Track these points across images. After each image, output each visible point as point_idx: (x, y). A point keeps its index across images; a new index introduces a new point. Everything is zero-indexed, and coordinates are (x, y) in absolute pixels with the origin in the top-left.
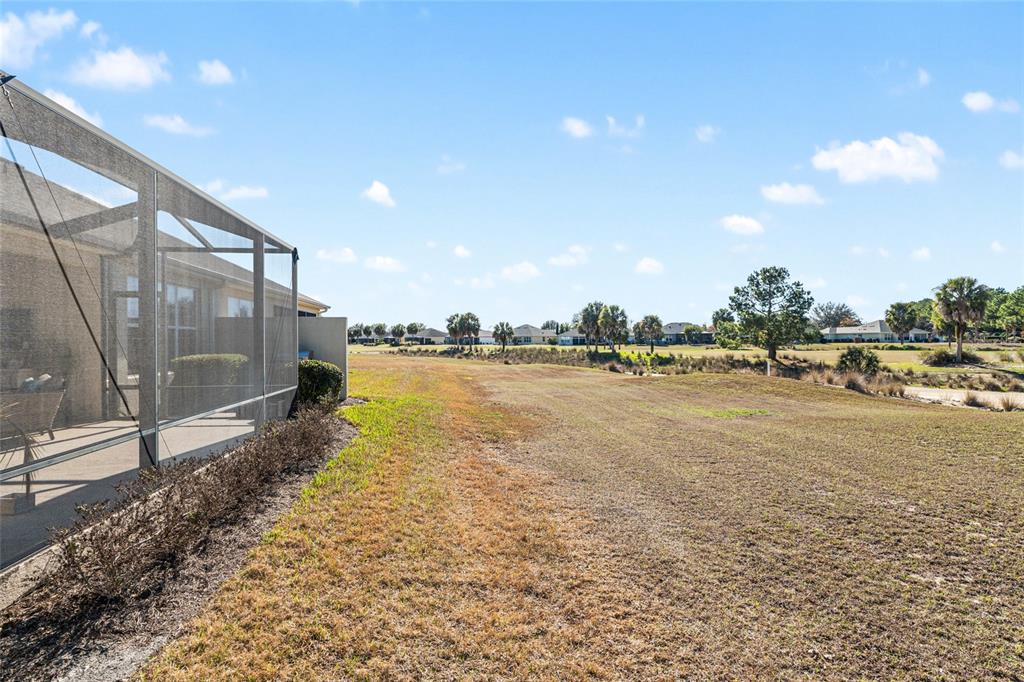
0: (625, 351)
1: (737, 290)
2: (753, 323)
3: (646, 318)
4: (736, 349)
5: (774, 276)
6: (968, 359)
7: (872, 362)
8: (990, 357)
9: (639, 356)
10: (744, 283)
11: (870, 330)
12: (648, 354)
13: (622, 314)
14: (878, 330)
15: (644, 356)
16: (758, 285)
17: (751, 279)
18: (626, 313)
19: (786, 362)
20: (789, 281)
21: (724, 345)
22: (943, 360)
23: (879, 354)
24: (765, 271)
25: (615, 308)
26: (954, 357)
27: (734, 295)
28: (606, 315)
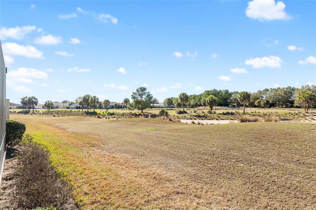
0: (98, 111)
1: (133, 93)
2: (137, 102)
3: (105, 100)
4: (133, 110)
5: (143, 89)
6: (185, 112)
7: (167, 113)
8: (188, 111)
9: (103, 113)
10: (135, 91)
11: (161, 105)
12: (106, 112)
13: (97, 99)
14: (163, 105)
15: (105, 113)
16: (139, 92)
17: (137, 90)
18: (99, 99)
19: (146, 114)
20: (147, 91)
21: (129, 109)
22: (180, 113)
23: (168, 111)
24: (141, 88)
25: (95, 97)
26: (182, 112)
27: (132, 94)
28: (92, 99)
